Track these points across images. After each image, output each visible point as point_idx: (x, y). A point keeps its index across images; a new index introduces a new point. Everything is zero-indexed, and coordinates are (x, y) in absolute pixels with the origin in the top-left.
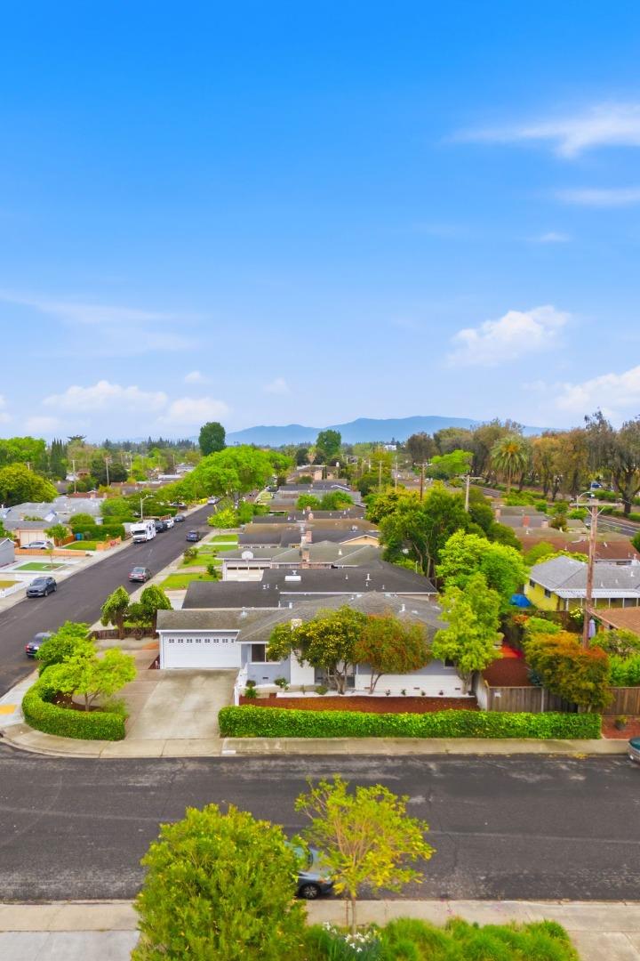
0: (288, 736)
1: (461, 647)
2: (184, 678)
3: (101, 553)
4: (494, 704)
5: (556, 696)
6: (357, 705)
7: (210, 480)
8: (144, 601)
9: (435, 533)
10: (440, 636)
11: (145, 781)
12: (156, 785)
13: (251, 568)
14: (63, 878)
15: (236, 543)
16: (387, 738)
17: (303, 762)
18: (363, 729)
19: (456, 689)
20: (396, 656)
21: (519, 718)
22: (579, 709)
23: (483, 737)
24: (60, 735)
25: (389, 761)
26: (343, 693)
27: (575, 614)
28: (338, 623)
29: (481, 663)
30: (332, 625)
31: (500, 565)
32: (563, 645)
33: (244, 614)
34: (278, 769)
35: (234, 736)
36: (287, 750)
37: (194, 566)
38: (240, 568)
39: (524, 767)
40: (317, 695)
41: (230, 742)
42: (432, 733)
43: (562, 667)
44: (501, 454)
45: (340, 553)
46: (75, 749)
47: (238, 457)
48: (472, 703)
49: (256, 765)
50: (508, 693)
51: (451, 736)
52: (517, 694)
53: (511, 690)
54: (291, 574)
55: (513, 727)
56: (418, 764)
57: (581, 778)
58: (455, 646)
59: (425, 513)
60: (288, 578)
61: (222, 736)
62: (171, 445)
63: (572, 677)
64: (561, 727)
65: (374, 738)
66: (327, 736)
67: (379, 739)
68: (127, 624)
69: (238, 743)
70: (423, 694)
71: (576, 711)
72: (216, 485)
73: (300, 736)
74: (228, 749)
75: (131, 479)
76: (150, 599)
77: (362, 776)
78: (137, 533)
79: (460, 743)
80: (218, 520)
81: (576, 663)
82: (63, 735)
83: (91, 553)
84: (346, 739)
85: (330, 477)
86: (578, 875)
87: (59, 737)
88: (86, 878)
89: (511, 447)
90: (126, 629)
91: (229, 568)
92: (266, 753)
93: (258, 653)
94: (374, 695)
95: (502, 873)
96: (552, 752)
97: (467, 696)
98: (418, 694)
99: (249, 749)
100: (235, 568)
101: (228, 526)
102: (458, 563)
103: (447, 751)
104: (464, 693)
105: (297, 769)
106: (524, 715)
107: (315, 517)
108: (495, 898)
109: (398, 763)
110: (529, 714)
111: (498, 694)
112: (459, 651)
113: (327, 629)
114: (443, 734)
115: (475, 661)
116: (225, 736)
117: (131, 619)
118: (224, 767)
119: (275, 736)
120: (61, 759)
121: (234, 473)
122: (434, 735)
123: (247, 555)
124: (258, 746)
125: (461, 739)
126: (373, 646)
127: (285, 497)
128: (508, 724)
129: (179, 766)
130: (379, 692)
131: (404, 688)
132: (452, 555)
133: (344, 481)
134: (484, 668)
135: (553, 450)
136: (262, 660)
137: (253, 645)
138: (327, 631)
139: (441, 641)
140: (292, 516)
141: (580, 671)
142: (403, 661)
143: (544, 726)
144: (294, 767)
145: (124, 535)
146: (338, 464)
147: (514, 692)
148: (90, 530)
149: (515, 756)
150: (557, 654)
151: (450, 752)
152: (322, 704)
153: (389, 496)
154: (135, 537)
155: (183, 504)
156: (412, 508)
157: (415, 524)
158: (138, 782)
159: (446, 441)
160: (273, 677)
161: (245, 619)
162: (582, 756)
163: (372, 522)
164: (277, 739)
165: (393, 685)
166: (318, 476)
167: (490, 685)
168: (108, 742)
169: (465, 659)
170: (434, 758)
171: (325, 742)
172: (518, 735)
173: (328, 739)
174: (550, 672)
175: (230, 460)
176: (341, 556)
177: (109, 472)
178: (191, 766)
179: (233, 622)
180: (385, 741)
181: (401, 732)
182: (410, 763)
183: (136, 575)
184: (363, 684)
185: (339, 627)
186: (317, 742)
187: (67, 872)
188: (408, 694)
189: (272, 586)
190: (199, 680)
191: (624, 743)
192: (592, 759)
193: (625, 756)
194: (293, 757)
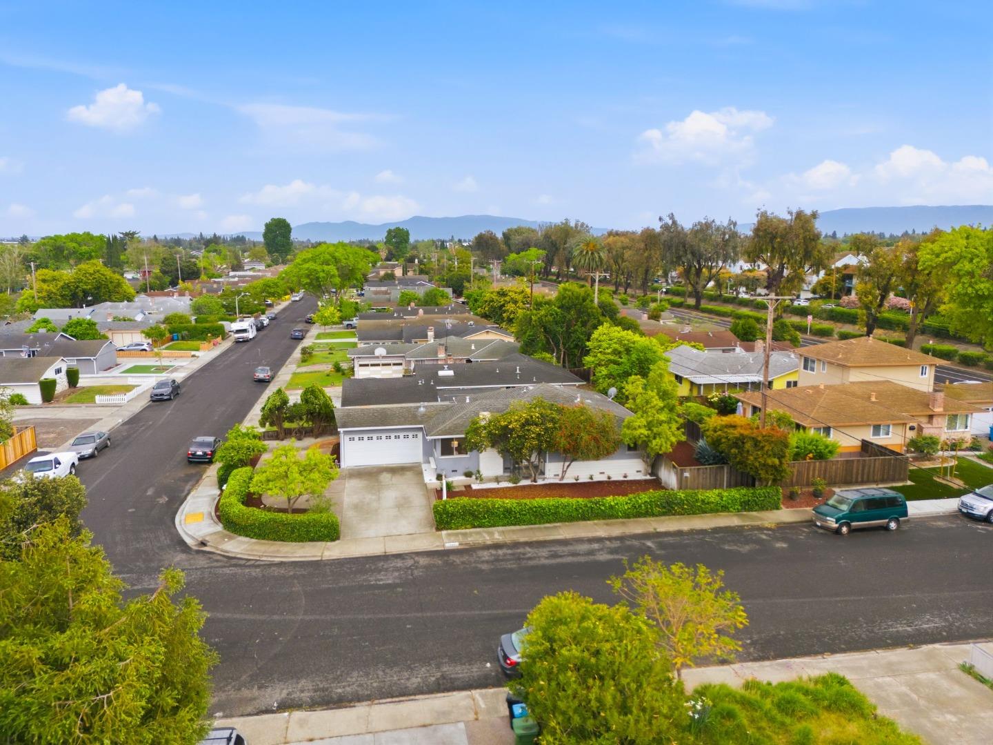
0: (503, 526)
1: (649, 432)
2: (370, 475)
3: (206, 354)
4: (684, 483)
5: (742, 473)
6: (555, 492)
7: (308, 276)
8: (306, 400)
9: (568, 327)
10: (629, 423)
11: (387, 579)
12: (398, 581)
13: (383, 365)
14: (354, 680)
15: (355, 340)
16: (596, 521)
17: (528, 549)
18: (574, 514)
19: (638, 471)
20: (593, 443)
21: (712, 495)
22: (757, 483)
23: (682, 514)
24: (271, 540)
25: (608, 543)
26: (536, 482)
27: (713, 398)
28: (537, 415)
29: (669, 447)
30: (532, 417)
31: (649, 355)
32: (742, 426)
33: (422, 409)
34: (508, 557)
35: (451, 529)
36: (509, 538)
37: (314, 364)
38: (372, 365)
39: (729, 539)
40: (511, 485)
41: (449, 535)
42: (638, 513)
43: (748, 446)
44: (582, 252)
45: (473, 348)
46: (292, 553)
47: (337, 254)
48: (657, 484)
49: (485, 555)
50: (696, 471)
51: (653, 515)
52: (703, 473)
53: (698, 469)
54: (443, 369)
55: (708, 503)
56: (636, 543)
57: (784, 545)
58: (644, 432)
59: (559, 308)
60: (441, 373)
61: (438, 529)
62: (225, 241)
63: (757, 455)
64: (749, 501)
65: (584, 522)
66: (540, 523)
67: (589, 522)
68: (287, 425)
69: (457, 535)
70: (609, 478)
71: (753, 485)
72: (314, 282)
73: (515, 525)
74: (450, 541)
75: (203, 277)
76: (312, 399)
77: (592, 558)
78: (238, 331)
79: (664, 521)
80: (323, 317)
81: (760, 442)
82: (275, 540)
83: (197, 353)
84: (558, 524)
85: (410, 274)
86: (827, 631)
87: (270, 542)
88: (378, 678)
89: (591, 245)
90: (285, 429)
91: (361, 365)
92: (489, 542)
93: (446, 448)
94: (565, 481)
95: (763, 635)
96: (746, 524)
97: (648, 477)
98: (603, 478)
99: (470, 540)
100: (367, 365)
101: (334, 323)
102: (608, 354)
103: (655, 529)
104: (646, 475)
105: (527, 556)
106: (717, 491)
107: (425, 313)
108: (768, 659)
109: (617, 544)
110: (720, 491)
111: (687, 474)
112: (648, 437)
113: (527, 420)
114: (647, 514)
115: (664, 444)
116: (442, 529)
117: (291, 420)
118: (457, 559)
119: (490, 527)
120: (282, 564)
121: (332, 269)
122: (638, 515)
123: (380, 351)
124: (478, 536)
125: (663, 518)
126: (572, 435)
127: (376, 293)
128: (703, 501)
129: (410, 562)
130: (569, 479)
131: (591, 473)
132: (600, 347)
133: (426, 277)
134: (671, 450)
135: (624, 248)
136: (452, 453)
137: (442, 440)
138: (528, 422)
139: (628, 427)
140: (399, 312)
141: (766, 449)
142: (598, 448)
143: (734, 500)
144: (524, 554)
145: (222, 333)
146: (416, 261)
147: (701, 471)
148: (189, 331)
149: (716, 530)
150: (742, 435)
151: (658, 530)
152: (519, 494)
153: (498, 293)
154: (237, 336)
155: (269, 302)
156: (546, 303)
157: (551, 319)
158: (379, 580)
159: (516, 239)
160: (462, 470)
161: (424, 415)
162: (773, 526)
163: (482, 317)
164: (494, 529)
165: (583, 471)
166: (398, 272)
167: (679, 466)
168: (324, 543)
169: (655, 443)
170: (647, 536)
171: (539, 528)
172: (712, 511)
173: (542, 526)
174: (737, 451)
175: (328, 257)
176: (474, 351)
177: (181, 269)
178: (423, 561)
179: (413, 418)
180: (596, 524)
181: (609, 515)
182: (628, 543)
183: (261, 376)
184: (553, 471)
185: (538, 417)
186: (532, 529)
187: (355, 674)
188: (596, 479)
189: (428, 382)
190: (385, 477)
191: (807, 512)
192: (783, 528)
193: (810, 523)
194: (516, 545)
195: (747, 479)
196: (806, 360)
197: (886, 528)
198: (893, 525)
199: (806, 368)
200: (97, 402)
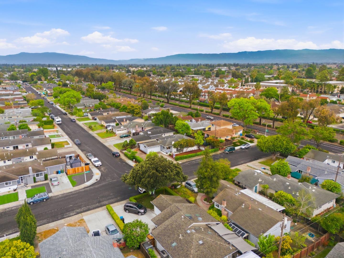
3: (58, 129)
19: (197, 148)
22: (215, 147)
26: (183, 152)
28: (185, 141)
37: (96, 130)
38: (120, 130)
40: (179, 153)
45: (142, 124)
48: (200, 150)
53: (207, 147)
57: (222, 156)
60: (148, 133)
64: (215, 150)
67: (196, 157)
83: (56, 130)
90: (127, 148)
94: (187, 151)
96: (216, 154)
110: (211, 149)
111: (205, 148)
115: (201, 143)
123: (122, 127)
143: (213, 151)
154: (58, 123)
162: (219, 154)
165: (190, 149)
167: (204, 146)
191: (222, 151)
192: (221, 154)
193: (224, 152)
194: (189, 161)
195: (213, 147)
196: (212, 124)
197: (233, 152)
198: (234, 151)
199: (212, 126)
200: (65, 147)
